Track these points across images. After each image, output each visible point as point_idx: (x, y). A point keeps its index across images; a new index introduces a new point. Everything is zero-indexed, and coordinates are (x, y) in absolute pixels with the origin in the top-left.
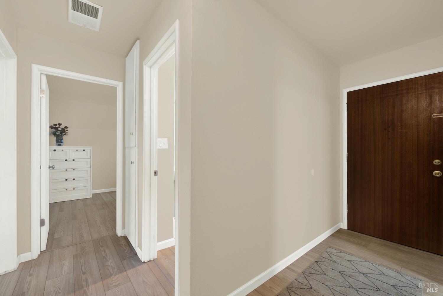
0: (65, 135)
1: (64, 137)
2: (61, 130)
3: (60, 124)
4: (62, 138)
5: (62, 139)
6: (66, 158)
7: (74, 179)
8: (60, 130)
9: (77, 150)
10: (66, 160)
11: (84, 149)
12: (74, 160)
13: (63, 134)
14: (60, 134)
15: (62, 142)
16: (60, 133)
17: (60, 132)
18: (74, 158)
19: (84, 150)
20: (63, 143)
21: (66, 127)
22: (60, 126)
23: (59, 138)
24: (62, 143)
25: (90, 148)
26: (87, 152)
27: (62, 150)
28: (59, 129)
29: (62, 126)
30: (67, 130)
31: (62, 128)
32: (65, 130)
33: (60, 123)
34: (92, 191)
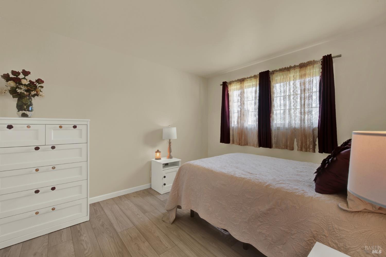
0: (37, 95)
1: (35, 101)
2: (27, 84)
3: (26, 73)
4: (31, 102)
5: (31, 105)
6: (37, 144)
7: (53, 189)
8: (25, 85)
9: (61, 127)
10: (37, 148)
11: (75, 123)
12: (53, 148)
13: (33, 93)
14: (25, 93)
15: (30, 109)
16: (26, 91)
17: (26, 88)
18: (53, 144)
19: (75, 127)
20: (31, 111)
21: (40, 81)
22: (26, 77)
23: (24, 101)
24: (29, 111)
25: (85, 123)
26: (81, 130)
27: (28, 127)
28: (24, 82)
29: (32, 77)
30: (42, 87)
31: (30, 81)
32: (36, 87)
33: (27, 70)
34: (89, 199)
